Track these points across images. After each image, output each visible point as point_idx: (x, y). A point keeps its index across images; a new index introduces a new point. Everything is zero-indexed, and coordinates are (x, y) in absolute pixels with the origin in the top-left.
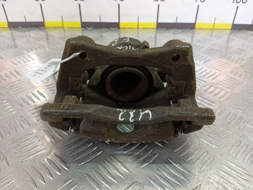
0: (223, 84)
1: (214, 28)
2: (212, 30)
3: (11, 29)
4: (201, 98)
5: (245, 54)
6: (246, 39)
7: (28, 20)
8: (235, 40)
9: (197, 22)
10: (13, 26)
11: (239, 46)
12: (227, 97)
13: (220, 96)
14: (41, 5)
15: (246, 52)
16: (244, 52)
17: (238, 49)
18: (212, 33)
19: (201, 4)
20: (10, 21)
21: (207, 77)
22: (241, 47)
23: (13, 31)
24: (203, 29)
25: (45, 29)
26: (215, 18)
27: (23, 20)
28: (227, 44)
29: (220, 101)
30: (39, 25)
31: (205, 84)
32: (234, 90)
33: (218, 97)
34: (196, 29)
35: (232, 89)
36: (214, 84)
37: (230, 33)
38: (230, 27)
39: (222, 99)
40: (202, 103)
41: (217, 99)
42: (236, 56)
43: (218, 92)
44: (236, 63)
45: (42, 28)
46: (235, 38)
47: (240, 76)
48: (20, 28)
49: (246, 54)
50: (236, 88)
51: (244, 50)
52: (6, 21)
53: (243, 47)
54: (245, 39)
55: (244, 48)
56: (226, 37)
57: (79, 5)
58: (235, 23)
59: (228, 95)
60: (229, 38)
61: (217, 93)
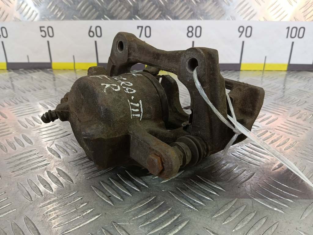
0: (282, 129)
1: (265, 69)
2: (263, 72)
3: (10, 71)
4: (252, 146)
5: (308, 95)
6: (309, 80)
7: (31, 61)
8: (293, 81)
9: (243, 62)
10: (12, 67)
11: (299, 87)
12: (290, 144)
13: (280, 143)
14: (48, 42)
15: (310, 94)
16: (307, 93)
17: (299, 90)
18: (263, 74)
19: (247, 40)
20: (9, 61)
21: (259, 121)
22: (302, 89)
23: (12, 72)
24: (251, 71)
25: (52, 71)
26: (266, 57)
27: (26, 61)
28: (284, 85)
29: (281, 149)
30: (45, 67)
31: (257, 129)
32: (298, 136)
33: (277, 145)
34: (242, 71)
35: (295, 135)
36: (269, 129)
37: (286, 74)
38: (286, 69)
39: (283, 148)
40: (254, 151)
41: (275, 147)
42: (296, 98)
43: (275, 138)
44: (297, 106)
45: (48, 70)
46: (292, 79)
47: (305, 120)
48: (21, 70)
49: (310, 96)
50: (302, 134)
51: (307, 92)
52: (5, 62)
53: (304, 88)
54: (306, 80)
55: (307, 90)
56: (282, 79)
57: (96, 42)
58: (291, 62)
59: (290, 142)
60: (285, 79)
61: (275, 140)
